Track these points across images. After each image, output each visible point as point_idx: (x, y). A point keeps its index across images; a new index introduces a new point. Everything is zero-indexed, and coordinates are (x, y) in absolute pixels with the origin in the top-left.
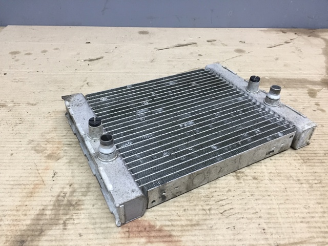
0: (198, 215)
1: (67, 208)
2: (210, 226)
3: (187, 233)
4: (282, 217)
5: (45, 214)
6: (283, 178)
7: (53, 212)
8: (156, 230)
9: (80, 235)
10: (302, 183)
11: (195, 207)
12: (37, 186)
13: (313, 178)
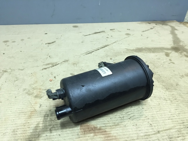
0: (118, 120)
1: (50, 122)
2: (124, 125)
3: (114, 129)
4: (159, 118)
5: (40, 126)
6: (157, 99)
7: (43, 125)
8: (98, 129)
9: (60, 135)
10: (167, 100)
11: (115, 116)
12: (32, 112)
13: (172, 97)
